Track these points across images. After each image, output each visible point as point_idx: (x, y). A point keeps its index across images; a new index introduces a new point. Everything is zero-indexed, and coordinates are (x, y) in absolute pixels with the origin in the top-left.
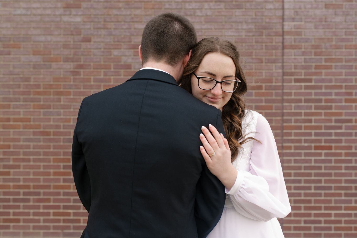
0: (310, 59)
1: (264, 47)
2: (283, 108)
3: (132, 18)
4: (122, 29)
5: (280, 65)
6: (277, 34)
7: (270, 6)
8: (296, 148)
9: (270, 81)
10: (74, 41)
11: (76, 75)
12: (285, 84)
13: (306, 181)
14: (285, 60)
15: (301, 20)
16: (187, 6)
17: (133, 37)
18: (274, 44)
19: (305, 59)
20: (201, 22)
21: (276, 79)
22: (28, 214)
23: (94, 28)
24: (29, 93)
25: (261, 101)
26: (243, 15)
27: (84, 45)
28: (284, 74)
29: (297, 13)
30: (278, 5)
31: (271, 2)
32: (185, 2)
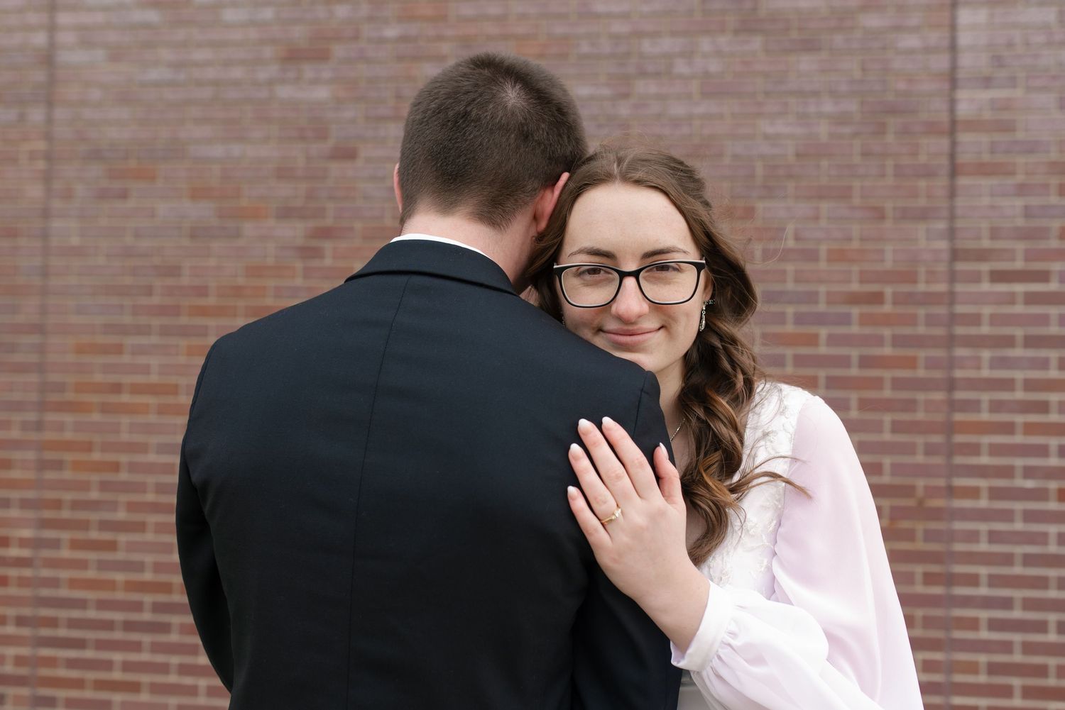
0: (1045, 206)
1: (890, 170)
2: (952, 363)
5: (941, 225)
6: (932, 129)
7: (911, 41)
8: (996, 494)
9: (911, 278)
11: (312, 258)
12: (960, 288)
13: (1029, 604)
14: (959, 212)
15: (1012, 82)
16: (647, 46)
19: (1026, 207)
22: (164, 669)
24: (175, 311)
25: (879, 341)
27: (335, 168)
28: (955, 255)
29: (998, 61)
30: (936, 37)
31: (916, 29)
32: (639, 34)
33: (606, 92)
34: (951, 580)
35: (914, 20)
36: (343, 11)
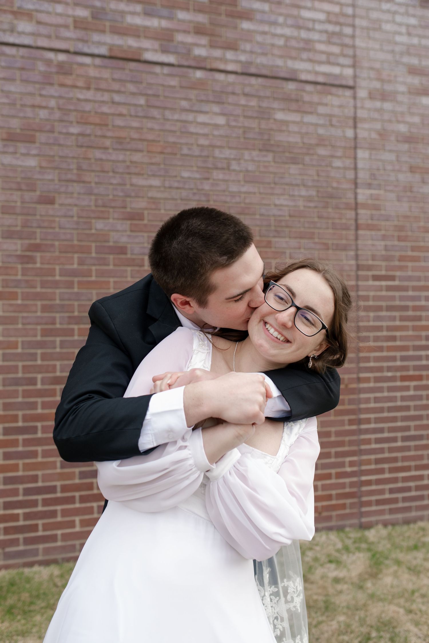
0: (393, 246)
1: (330, 226)
3: (128, 167)
4: (111, 184)
5: (352, 253)
6: (348, 207)
8: (377, 380)
10: (23, 202)
11: (28, 263)
12: (360, 283)
13: (391, 430)
14: (360, 247)
15: (379, 187)
16: (217, 153)
17: (128, 199)
18: (344, 221)
19: (386, 246)
20: (239, 181)
21: (349, 276)
23: (60, 180)
26: (300, 174)
27: (41, 209)
28: (359, 267)
29: (373, 176)
30: (349, 162)
31: (340, 157)
32: (213, 146)
33: (197, 176)
34: (360, 422)
35: (339, 153)
36: (43, 114)
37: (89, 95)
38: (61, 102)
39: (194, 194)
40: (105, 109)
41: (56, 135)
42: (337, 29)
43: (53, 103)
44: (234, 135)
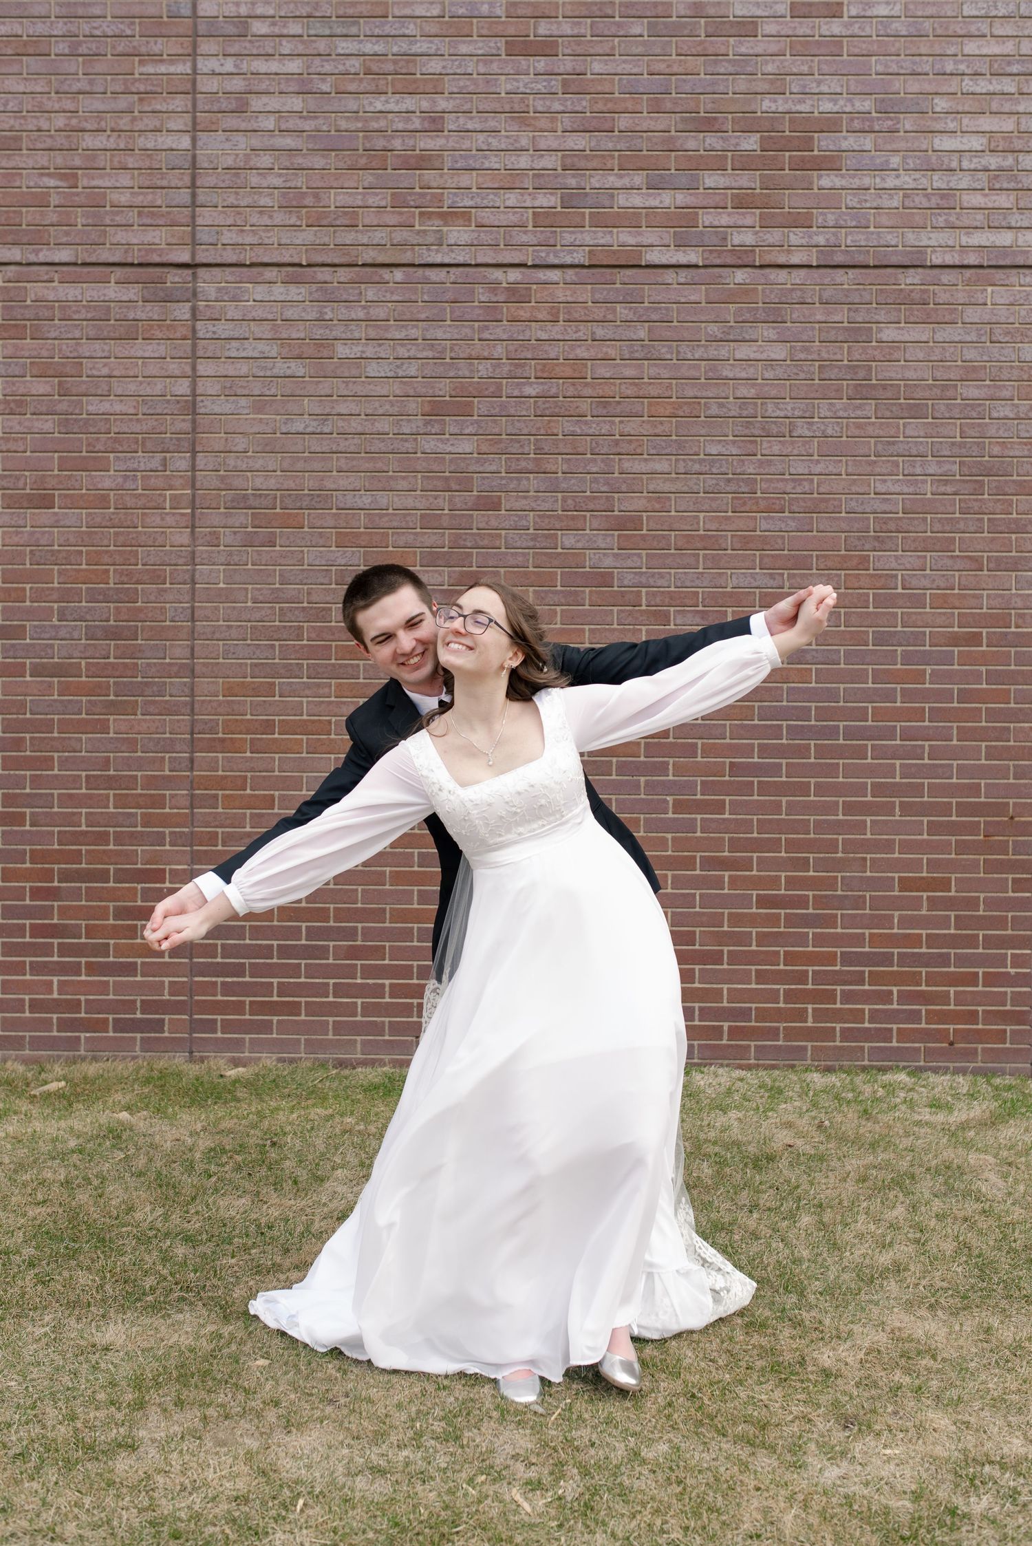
3: (617, 443)
4: (588, 473)
9: (1004, 621)
10: (452, 509)
17: (616, 496)
18: (1014, 516)
20: (809, 455)
21: (1021, 617)
22: (322, 990)
23: (509, 471)
25: (977, 677)
26: (928, 436)
27: (480, 518)
33: (734, 451)
36: (484, 368)
37: (555, 331)
38: (513, 346)
39: (729, 480)
40: (581, 352)
41: (504, 399)
42: (1009, 161)
43: (499, 350)
44: (802, 376)
